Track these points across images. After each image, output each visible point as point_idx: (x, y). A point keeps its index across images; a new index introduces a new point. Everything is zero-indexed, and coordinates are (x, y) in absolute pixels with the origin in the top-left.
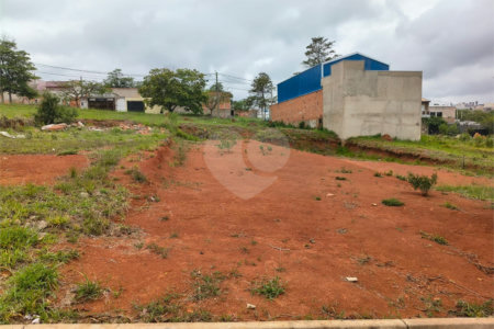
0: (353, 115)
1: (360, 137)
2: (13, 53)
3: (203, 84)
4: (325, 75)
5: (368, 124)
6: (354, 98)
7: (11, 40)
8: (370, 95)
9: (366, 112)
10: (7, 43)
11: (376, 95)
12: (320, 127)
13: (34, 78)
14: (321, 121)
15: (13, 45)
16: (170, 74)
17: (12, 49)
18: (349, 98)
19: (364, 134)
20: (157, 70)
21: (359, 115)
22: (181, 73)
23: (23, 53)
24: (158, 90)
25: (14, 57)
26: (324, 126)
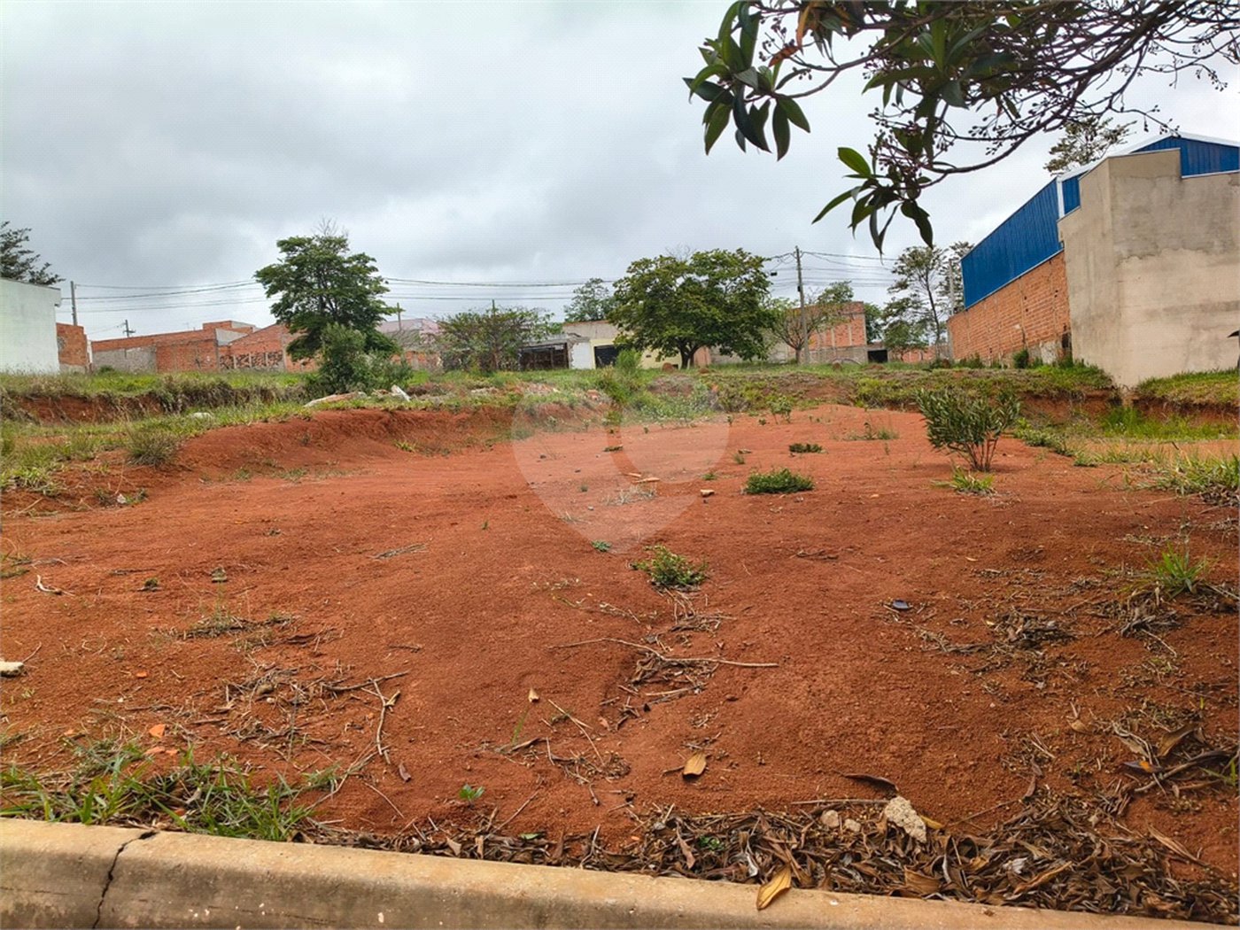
0: (1152, 315)
1: (1178, 378)
2: (340, 261)
3: (761, 282)
4: (1067, 210)
5: (1205, 336)
6: (1152, 261)
7: (338, 234)
8: (1205, 249)
9: (1197, 300)
10: (328, 241)
11: (1228, 246)
12: (1066, 361)
13: (389, 311)
14: (1066, 342)
15: (341, 243)
16: (675, 268)
17: (339, 254)
18: (1134, 264)
19: (1194, 368)
20: (646, 263)
21: (1174, 312)
22: (702, 262)
23: (362, 258)
24: (650, 310)
25: (343, 270)
26: (1075, 356)
